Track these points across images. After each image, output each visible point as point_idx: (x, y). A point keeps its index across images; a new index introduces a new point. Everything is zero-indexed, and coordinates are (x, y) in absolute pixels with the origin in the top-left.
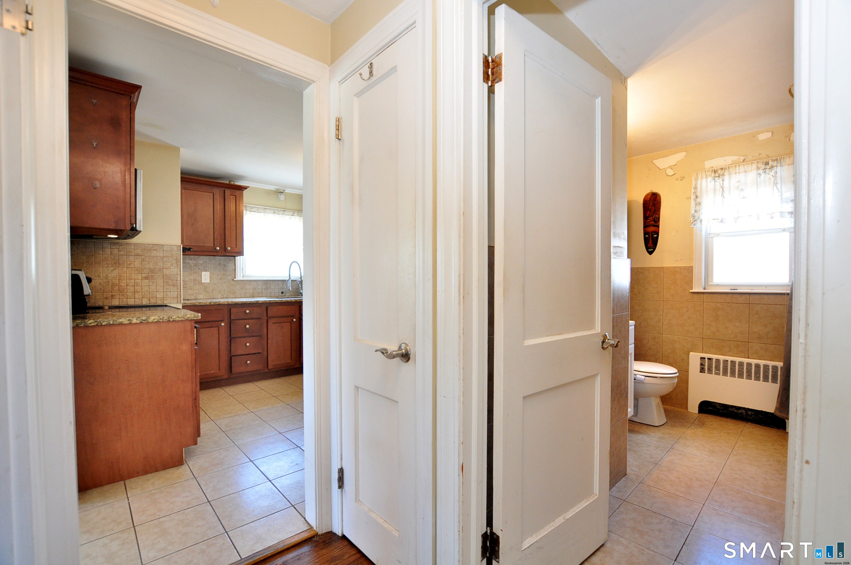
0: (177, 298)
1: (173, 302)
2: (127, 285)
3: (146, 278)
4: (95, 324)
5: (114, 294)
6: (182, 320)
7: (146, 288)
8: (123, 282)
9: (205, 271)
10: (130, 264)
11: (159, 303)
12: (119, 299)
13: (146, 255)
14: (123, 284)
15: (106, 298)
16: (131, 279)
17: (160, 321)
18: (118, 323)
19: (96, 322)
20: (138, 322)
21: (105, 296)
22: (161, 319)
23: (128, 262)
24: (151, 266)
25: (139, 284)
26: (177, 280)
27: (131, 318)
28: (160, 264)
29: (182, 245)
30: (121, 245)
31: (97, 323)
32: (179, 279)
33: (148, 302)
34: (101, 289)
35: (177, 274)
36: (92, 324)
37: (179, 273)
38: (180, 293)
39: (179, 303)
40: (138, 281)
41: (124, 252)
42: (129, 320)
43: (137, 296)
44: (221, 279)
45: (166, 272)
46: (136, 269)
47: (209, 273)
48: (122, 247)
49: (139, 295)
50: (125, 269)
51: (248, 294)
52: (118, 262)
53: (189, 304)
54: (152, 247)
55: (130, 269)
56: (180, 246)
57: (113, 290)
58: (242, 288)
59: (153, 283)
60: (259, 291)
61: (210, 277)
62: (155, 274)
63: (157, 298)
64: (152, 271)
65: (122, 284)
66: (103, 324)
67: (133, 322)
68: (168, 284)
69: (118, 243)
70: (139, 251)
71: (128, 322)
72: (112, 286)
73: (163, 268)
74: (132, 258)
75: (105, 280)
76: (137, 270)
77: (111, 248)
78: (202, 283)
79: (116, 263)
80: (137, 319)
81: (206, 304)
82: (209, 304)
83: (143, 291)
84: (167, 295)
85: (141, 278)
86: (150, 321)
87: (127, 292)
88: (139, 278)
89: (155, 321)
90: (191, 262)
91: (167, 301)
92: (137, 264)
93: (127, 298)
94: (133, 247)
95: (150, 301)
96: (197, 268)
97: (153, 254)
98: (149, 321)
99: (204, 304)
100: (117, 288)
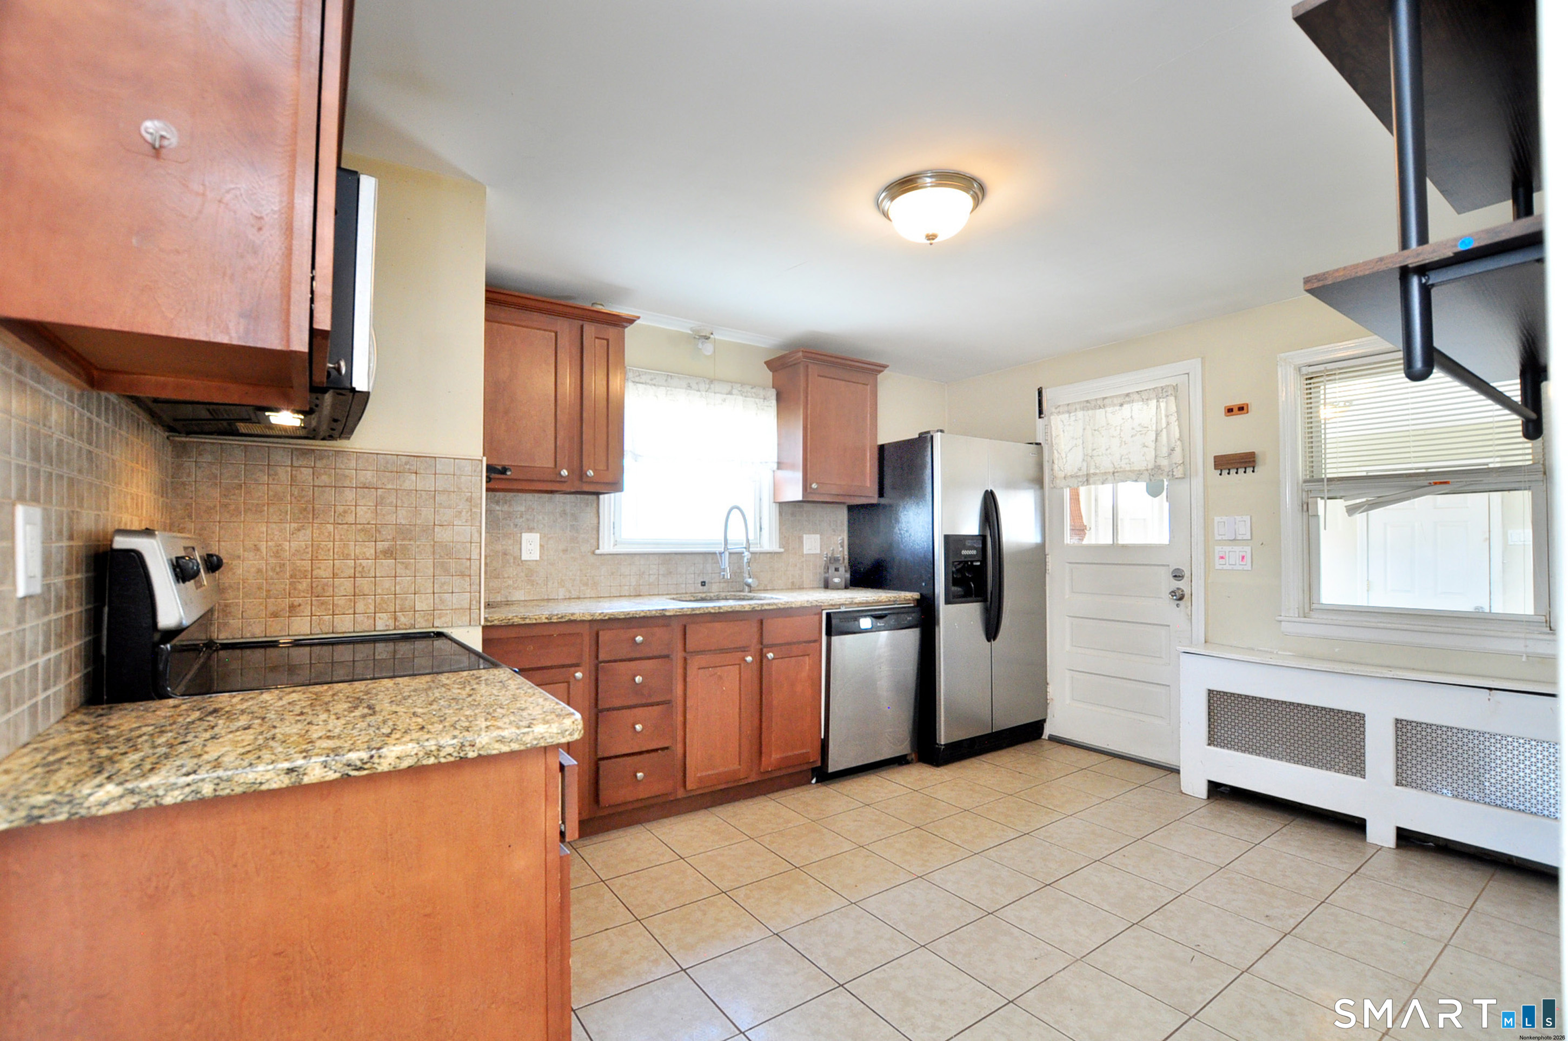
0: (470, 609)
1: (460, 623)
2: (334, 576)
3: (389, 553)
4: (127, 804)
5: (297, 601)
6: (512, 753)
7: (387, 583)
8: (323, 568)
9: (531, 530)
10: (345, 512)
11: (422, 626)
12: (312, 615)
13: (389, 486)
14: (324, 571)
15: (275, 615)
16: (347, 557)
17: (425, 762)
18: (238, 790)
19: (132, 792)
20: (332, 776)
21: (271, 608)
22: (428, 754)
23: (340, 509)
24: (403, 517)
25: (369, 571)
26: (470, 559)
27: (300, 762)
28: (427, 513)
29: (485, 459)
30: (320, 455)
31: (136, 799)
32: (475, 556)
33: (391, 623)
34: (260, 588)
35: (471, 543)
36: (113, 808)
37: (476, 535)
38: (478, 594)
39: (476, 626)
40: (364, 562)
41: (330, 475)
42: (290, 771)
43: (360, 607)
44: (565, 551)
45: (442, 535)
46: (359, 527)
47: (538, 535)
48: (324, 461)
49: (367, 605)
50: (330, 527)
51: (626, 588)
52: (311, 506)
53: (496, 623)
54: (406, 464)
55: (346, 526)
56: (481, 461)
57: (295, 589)
58: (612, 574)
59: (406, 568)
60: (651, 580)
61: (542, 546)
62: (412, 542)
63: (415, 611)
64: (403, 532)
65: (322, 573)
66: (168, 800)
67: (306, 780)
68: (447, 571)
69: (313, 450)
70: (368, 476)
71: (285, 781)
72: (291, 577)
73: (434, 525)
74: (350, 495)
75: (273, 561)
76: (362, 530)
77: (292, 466)
78: (522, 561)
79: (305, 509)
80: (325, 765)
81: (539, 621)
82: (546, 621)
83: (379, 591)
84: (442, 601)
85: (373, 551)
86: (384, 766)
87: (333, 596)
88: (368, 555)
89: (405, 764)
90: (498, 508)
91: (443, 619)
92: (364, 513)
93: (333, 615)
94: (353, 464)
95: (395, 619)
96: (512, 525)
97: (407, 485)
98: (380, 769)
99: (534, 622)
100: (304, 585)
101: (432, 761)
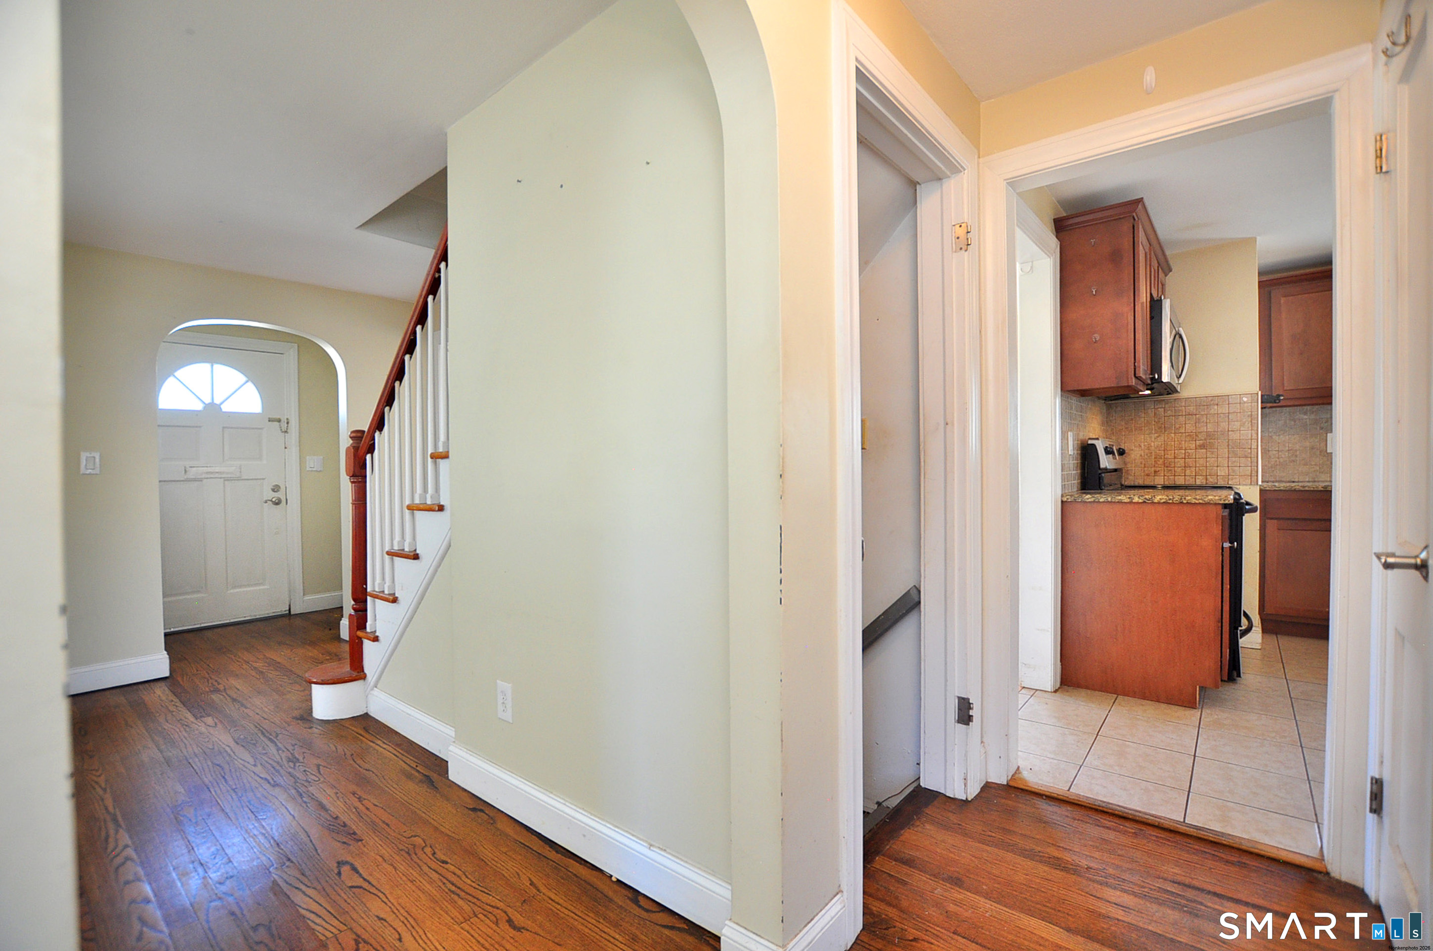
0: (1251, 476)
1: (1244, 483)
2: (1175, 458)
3: (1202, 446)
4: (1092, 500)
5: (1157, 469)
7: (1202, 461)
8: (1169, 454)
10: (1180, 427)
11: (1221, 483)
12: (1164, 476)
13: (1203, 413)
14: (1170, 455)
15: (1148, 475)
16: (1181, 449)
17: (1169, 501)
18: (1117, 501)
19: (1093, 497)
20: (1141, 501)
21: (1147, 472)
22: (1170, 499)
23: (1177, 426)
24: (1210, 428)
25: (1192, 455)
26: (1251, 449)
27: (1132, 496)
28: (1224, 425)
29: (1260, 393)
30: (1167, 402)
31: (1094, 499)
32: (1254, 446)
33: (1204, 481)
34: (1141, 463)
35: (1251, 439)
36: (1089, 500)
37: (1254, 436)
38: (1256, 468)
39: (1254, 485)
40: (1189, 451)
41: (1172, 411)
42: (1129, 498)
43: (1188, 473)
45: (1234, 436)
46: (1187, 434)
48: (1169, 404)
49: (1192, 472)
50: (1173, 435)
52: (1163, 426)
53: (1282, 488)
54: (1212, 400)
55: (1180, 434)
56: (1257, 394)
57: (1157, 464)
59: (1212, 454)
62: (1216, 441)
63: (1217, 476)
64: (1209, 435)
65: (1169, 456)
66: (1101, 500)
67: (1134, 501)
68: (1236, 455)
69: (1164, 400)
70: (1192, 409)
71: (1128, 500)
72: (1155, 458)
73: (1228, 431)
74: (1182, 419)
75: (1147, 451)
76: (1188, 436)
77: (1154, 408)
79: (1161, 427)
80: (1139, 498)
81: (1315, 489)
82: (1322, 489)
83: (1198, 465)
84: (1234, 471)
85: (1194, 445)
86: (1156, 501)
87: (1174, 467)
88: (1191, 448)
89: (1162, 501)
90: (1306, 417)
91: (1234, 481)
92: (1190, 427)
93: (1175, 476)
94: (1183, 404)
95: (1206, 480)
96: (1318, 427)
97: (1212, 411)
98: (1155, 501)
99: (1312, 489)
100: (1161, 461)
101: (1171, 501)
